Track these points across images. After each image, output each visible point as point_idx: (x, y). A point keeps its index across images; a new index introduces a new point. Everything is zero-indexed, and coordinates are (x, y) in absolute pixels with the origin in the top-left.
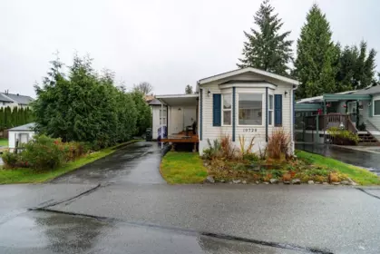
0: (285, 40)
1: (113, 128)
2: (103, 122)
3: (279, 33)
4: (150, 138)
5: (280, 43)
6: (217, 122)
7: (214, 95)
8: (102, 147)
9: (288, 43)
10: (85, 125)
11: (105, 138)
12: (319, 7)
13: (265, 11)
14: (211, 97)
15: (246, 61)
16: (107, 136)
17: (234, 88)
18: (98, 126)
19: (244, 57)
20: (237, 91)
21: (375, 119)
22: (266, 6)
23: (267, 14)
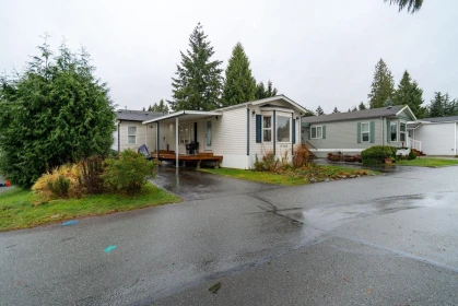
0: (217, 67)
3: (211, 60)
5: (212, 70)
6: (258, 140)
7: (256, 116)
9: (219, 71)
13: (198, 36)
15: (179, 81)
17: (274, 111)
19: (177, 77)
20: (277, 114)
21: (312, 141)
22: (200, 31)
23: (200, 40)
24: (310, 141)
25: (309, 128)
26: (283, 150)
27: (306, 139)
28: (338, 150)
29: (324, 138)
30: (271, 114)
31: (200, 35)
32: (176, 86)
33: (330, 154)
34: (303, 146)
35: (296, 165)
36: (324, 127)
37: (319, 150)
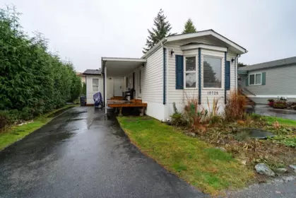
1: (49, 93)
2: (36, 86)
4: (84, 104)
6: (179, 85)
7: (177, 56)
8: (36, 115)
10: (9, 89)
11: (39, 105)
12: (192, 21)
13: (161, 18)
14: (174, 58)
15: (148, 50)
16: (42, 102)
17: (200, 49)
18: (29, 90)
19: (147, 47)
20: (203, 52)
21: (250, 87)
22: (161, 15)
23: (162, 20)
24: (248, 88)
25: (247, 75)
26: (211, 98)
27: (244, 86)
28: (280, 96)
29: (264, 84)
30: (195, 53)
31: (161, 17)
32: (145, 53)
33: (271, 101)
34: (240, 92)
35: (230, 117)
36: (264, 74)
37: (258, 96)
